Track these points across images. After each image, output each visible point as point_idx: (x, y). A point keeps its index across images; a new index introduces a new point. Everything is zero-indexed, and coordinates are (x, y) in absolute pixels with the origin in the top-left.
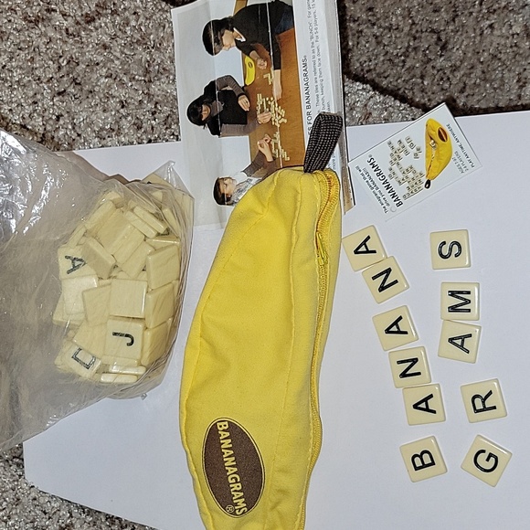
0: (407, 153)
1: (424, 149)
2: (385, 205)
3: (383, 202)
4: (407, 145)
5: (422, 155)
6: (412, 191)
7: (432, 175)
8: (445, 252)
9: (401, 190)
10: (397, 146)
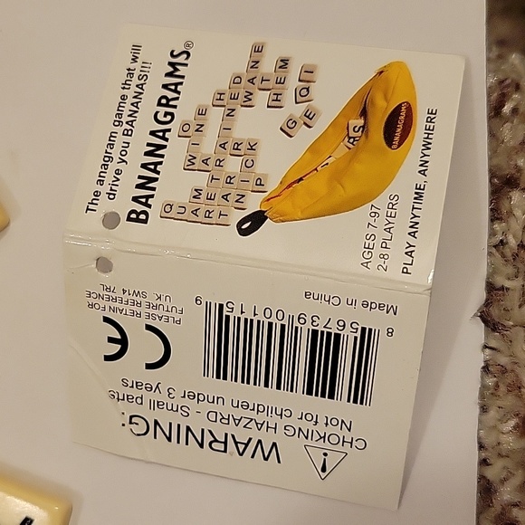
1: (321, 125)
2: (105, 189)
3: (110, 177)
4: (293, 82)
5: (305, 137)
6: (199, 210)
7: (283, 205)
9: (175, 183)
10: (268, 66)
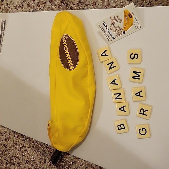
0: (117, 21)
1: (123, 20)
2: (108, 39)
3: (108, 37)
4: (117, 19)
5: (122, 22)
6: (118, 34)
7: (126, 29)
8: (132, 57)
9: (114, 34)
10: (113, 18)
